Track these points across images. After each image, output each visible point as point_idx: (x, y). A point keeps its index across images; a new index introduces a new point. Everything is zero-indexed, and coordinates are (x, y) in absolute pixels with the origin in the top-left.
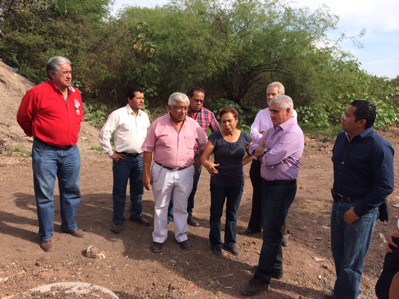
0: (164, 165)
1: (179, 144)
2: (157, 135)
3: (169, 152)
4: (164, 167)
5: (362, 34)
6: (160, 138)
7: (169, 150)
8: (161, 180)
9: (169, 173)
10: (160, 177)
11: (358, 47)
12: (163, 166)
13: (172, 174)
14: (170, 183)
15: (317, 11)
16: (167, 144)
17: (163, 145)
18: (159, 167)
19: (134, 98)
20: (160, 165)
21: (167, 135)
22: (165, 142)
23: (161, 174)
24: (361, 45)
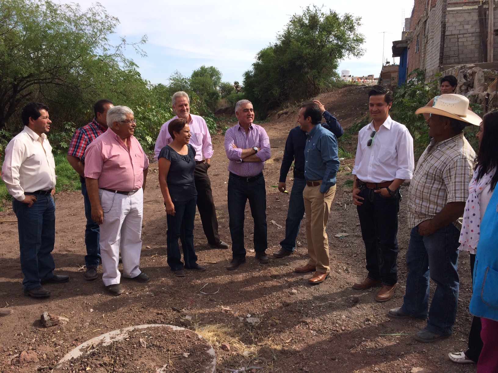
0: (119, 190)
1: (133, 163)
2: (106, 157)
3: (124, 173)
4: (119, 192)
5: (145, 41)
6: (111, 159)
7: (124, 172)
8: (115, 208)
9: (124, 199)
10: (114, 205)
11: (141, 56)
12: (116, 191)
13: (128, 198)
14: (127, 210)
15: (90, 10)
16: (121, 165)
17: (117, 167)
18: (111, 194)
19: (40, 118)
20: (113, 191)
21: (119, 155)
22: (119, 163)
23: (114, 202)
24: (144, 53)
